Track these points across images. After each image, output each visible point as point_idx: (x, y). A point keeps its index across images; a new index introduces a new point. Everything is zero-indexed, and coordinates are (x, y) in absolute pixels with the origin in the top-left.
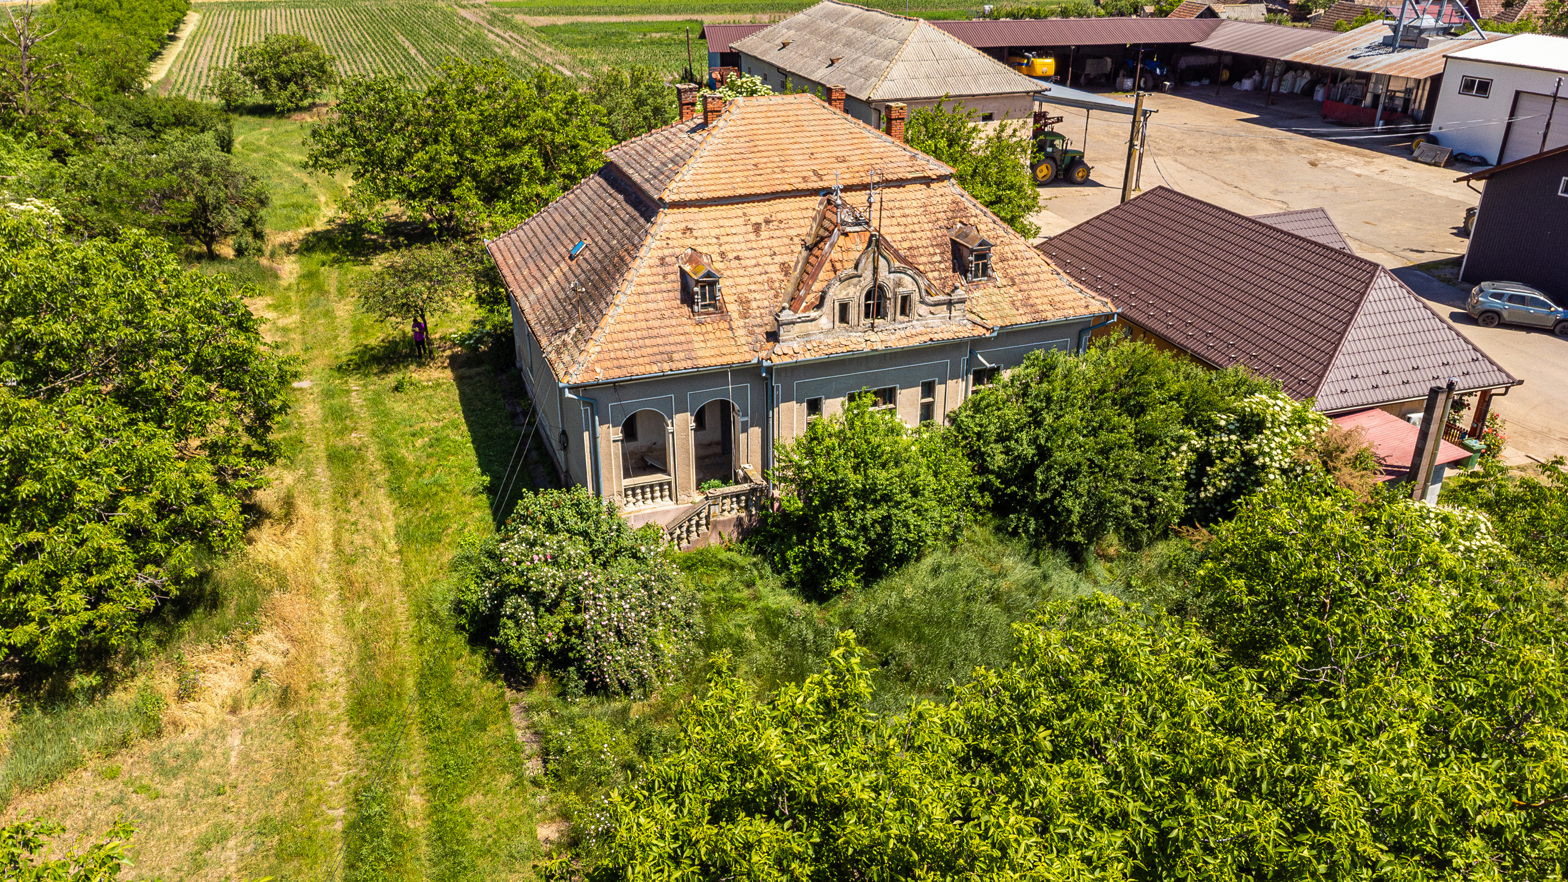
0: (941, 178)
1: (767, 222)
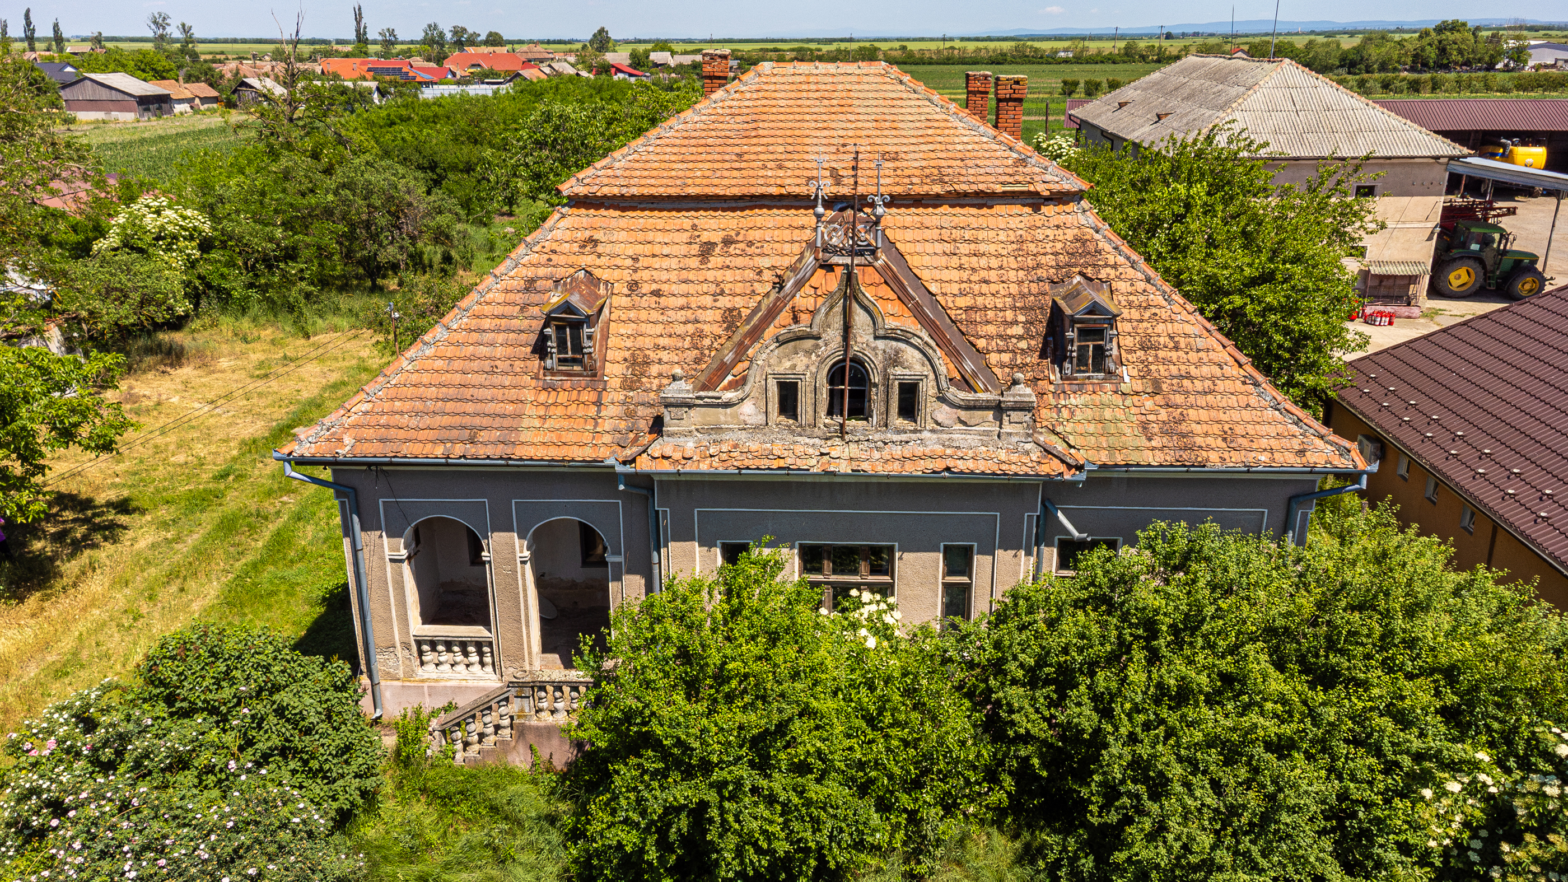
0: (1060, 198)
1: (727, 242)
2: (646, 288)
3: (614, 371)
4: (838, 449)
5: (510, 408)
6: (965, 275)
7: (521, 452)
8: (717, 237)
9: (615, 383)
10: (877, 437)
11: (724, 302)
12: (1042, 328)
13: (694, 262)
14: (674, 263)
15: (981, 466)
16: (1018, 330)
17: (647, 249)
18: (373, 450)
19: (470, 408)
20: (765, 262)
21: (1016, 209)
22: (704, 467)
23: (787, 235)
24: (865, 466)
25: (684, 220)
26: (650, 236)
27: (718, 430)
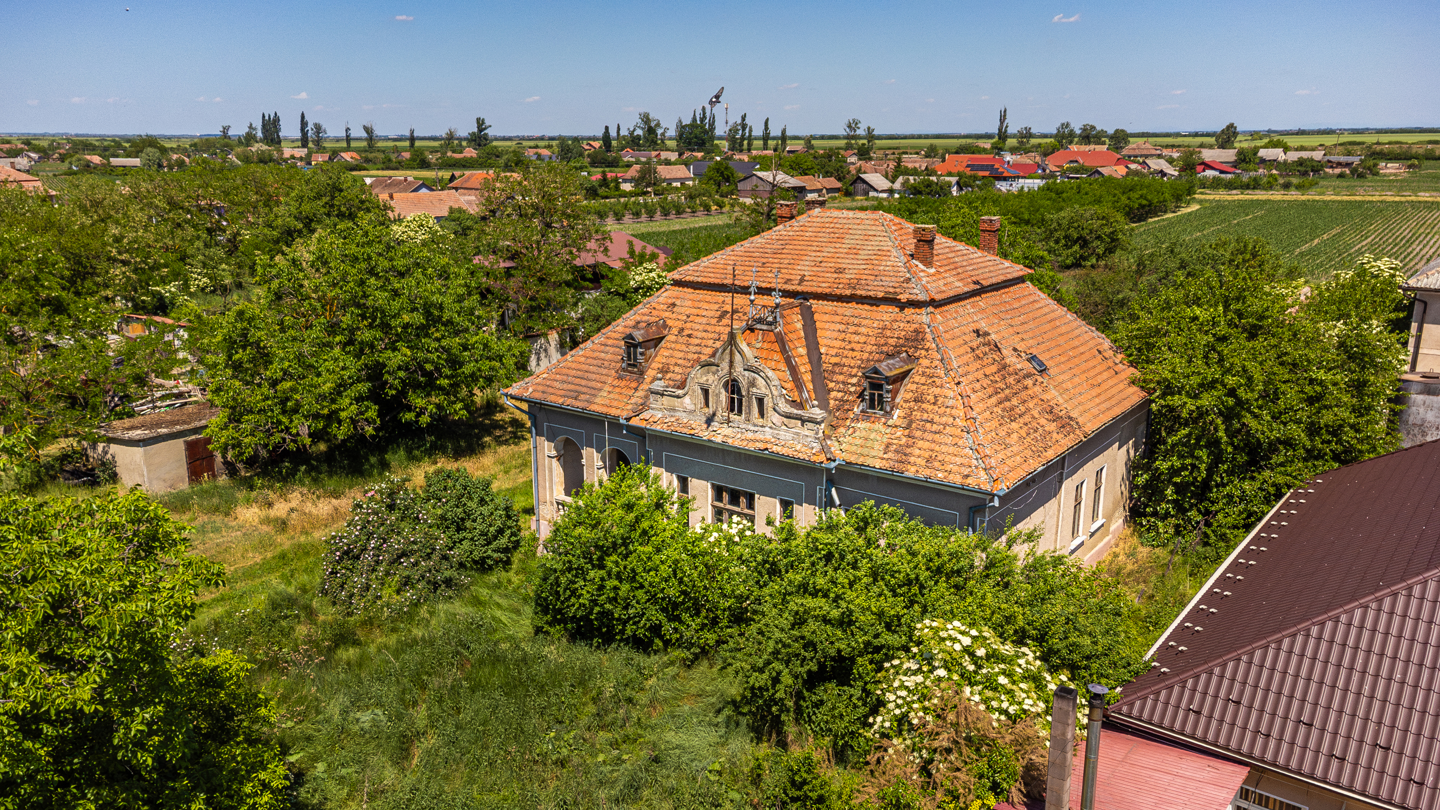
0: (914, 304)
2: (686, 332)
3: (651, 374)
5: (599, 385)
6: (843, 344)
7: (591, 407)
8: (731, 308)
9: (648, 380)
10: (744, 426)
13: (714, 321)
14: (704, 320)
16: (855, 380)
17: (695, 311)
18: (537, 396)
19: (583, 382)
22: (660, 428)
24: (730, 441)
26: (700, 305)
27: (674, 410)
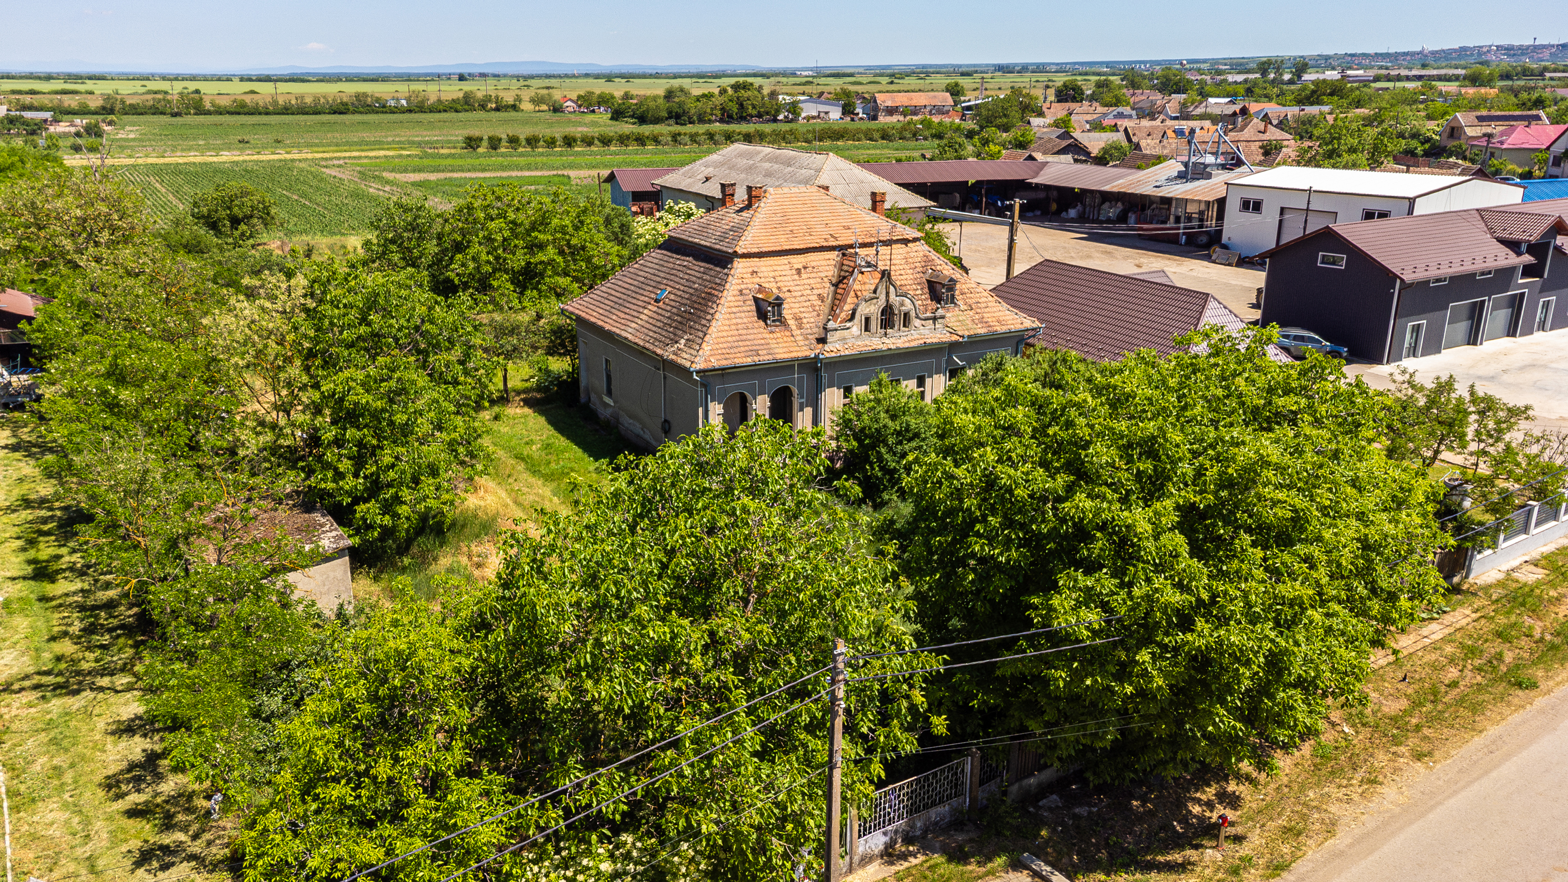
0: (915, 240)
1: (805, 268)
3: (791, 322)
4: (887, 341)
5: (764, 341)
7: (778, 356)
8: (800, 266)
9: (794, 327)
10: (898, 334)
11: (816, 292)
12: (926, 290)
13: (796, 277)
14: (789, 278)
15: (935, 340)
16: (919, 292)
17: (777, 273)
18: (725, 363)
19: (749, 343)
20: (823, 275)
21: (899, 246)
22: (847, 353)
23: (825, 263)
25: (784, 260)
26: (775, 268)
27: (844, 339)
